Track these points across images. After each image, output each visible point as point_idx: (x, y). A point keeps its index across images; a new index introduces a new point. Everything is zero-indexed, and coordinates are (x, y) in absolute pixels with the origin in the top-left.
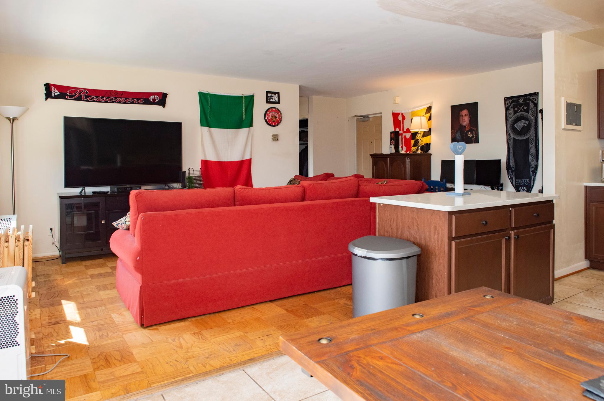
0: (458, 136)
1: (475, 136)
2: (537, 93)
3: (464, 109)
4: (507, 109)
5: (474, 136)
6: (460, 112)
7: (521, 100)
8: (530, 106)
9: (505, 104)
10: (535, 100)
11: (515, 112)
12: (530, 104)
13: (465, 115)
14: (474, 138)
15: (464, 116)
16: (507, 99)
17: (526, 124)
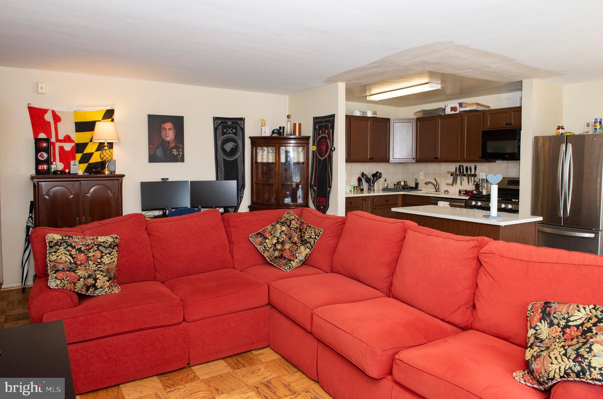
1: (181, 153)
2: (243, 119)
3: (167, 122)
4: (216, 129)
5: (180, 154)
7: (229, 122)
8: (238, 130)
9: (214, 124)
10: (242, 125)
11: (224, 133)
12: (238, 127)
14: (180, 156)
15: (167, 129)
16: (216, 119)
17: (234, 146)
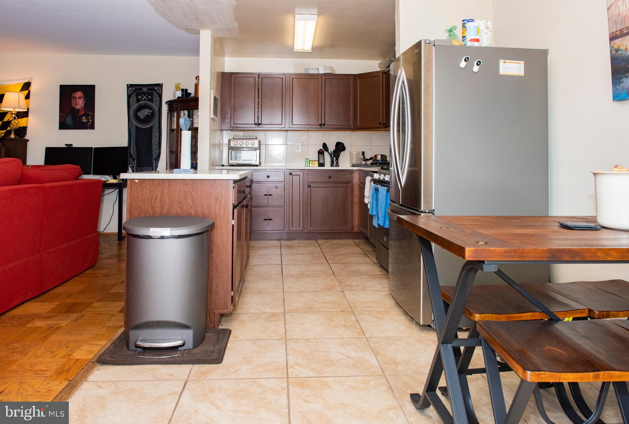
0: (69, 120)
1: (91, 121)
2: (161, 84)
3: (78, 91)
4: (129, 97)
5: (89, 122)
6: (73, 93)
7: (145, 88)
8: (154, 96)
9: (127, 91)
10: (159, 91)
11: (138, 100)
12: (154, 94)
13: (80, 98)
14: (90, 123)
15: (77, 98)
16: (130, 86)
17: (149, 113)
